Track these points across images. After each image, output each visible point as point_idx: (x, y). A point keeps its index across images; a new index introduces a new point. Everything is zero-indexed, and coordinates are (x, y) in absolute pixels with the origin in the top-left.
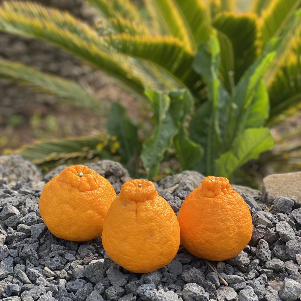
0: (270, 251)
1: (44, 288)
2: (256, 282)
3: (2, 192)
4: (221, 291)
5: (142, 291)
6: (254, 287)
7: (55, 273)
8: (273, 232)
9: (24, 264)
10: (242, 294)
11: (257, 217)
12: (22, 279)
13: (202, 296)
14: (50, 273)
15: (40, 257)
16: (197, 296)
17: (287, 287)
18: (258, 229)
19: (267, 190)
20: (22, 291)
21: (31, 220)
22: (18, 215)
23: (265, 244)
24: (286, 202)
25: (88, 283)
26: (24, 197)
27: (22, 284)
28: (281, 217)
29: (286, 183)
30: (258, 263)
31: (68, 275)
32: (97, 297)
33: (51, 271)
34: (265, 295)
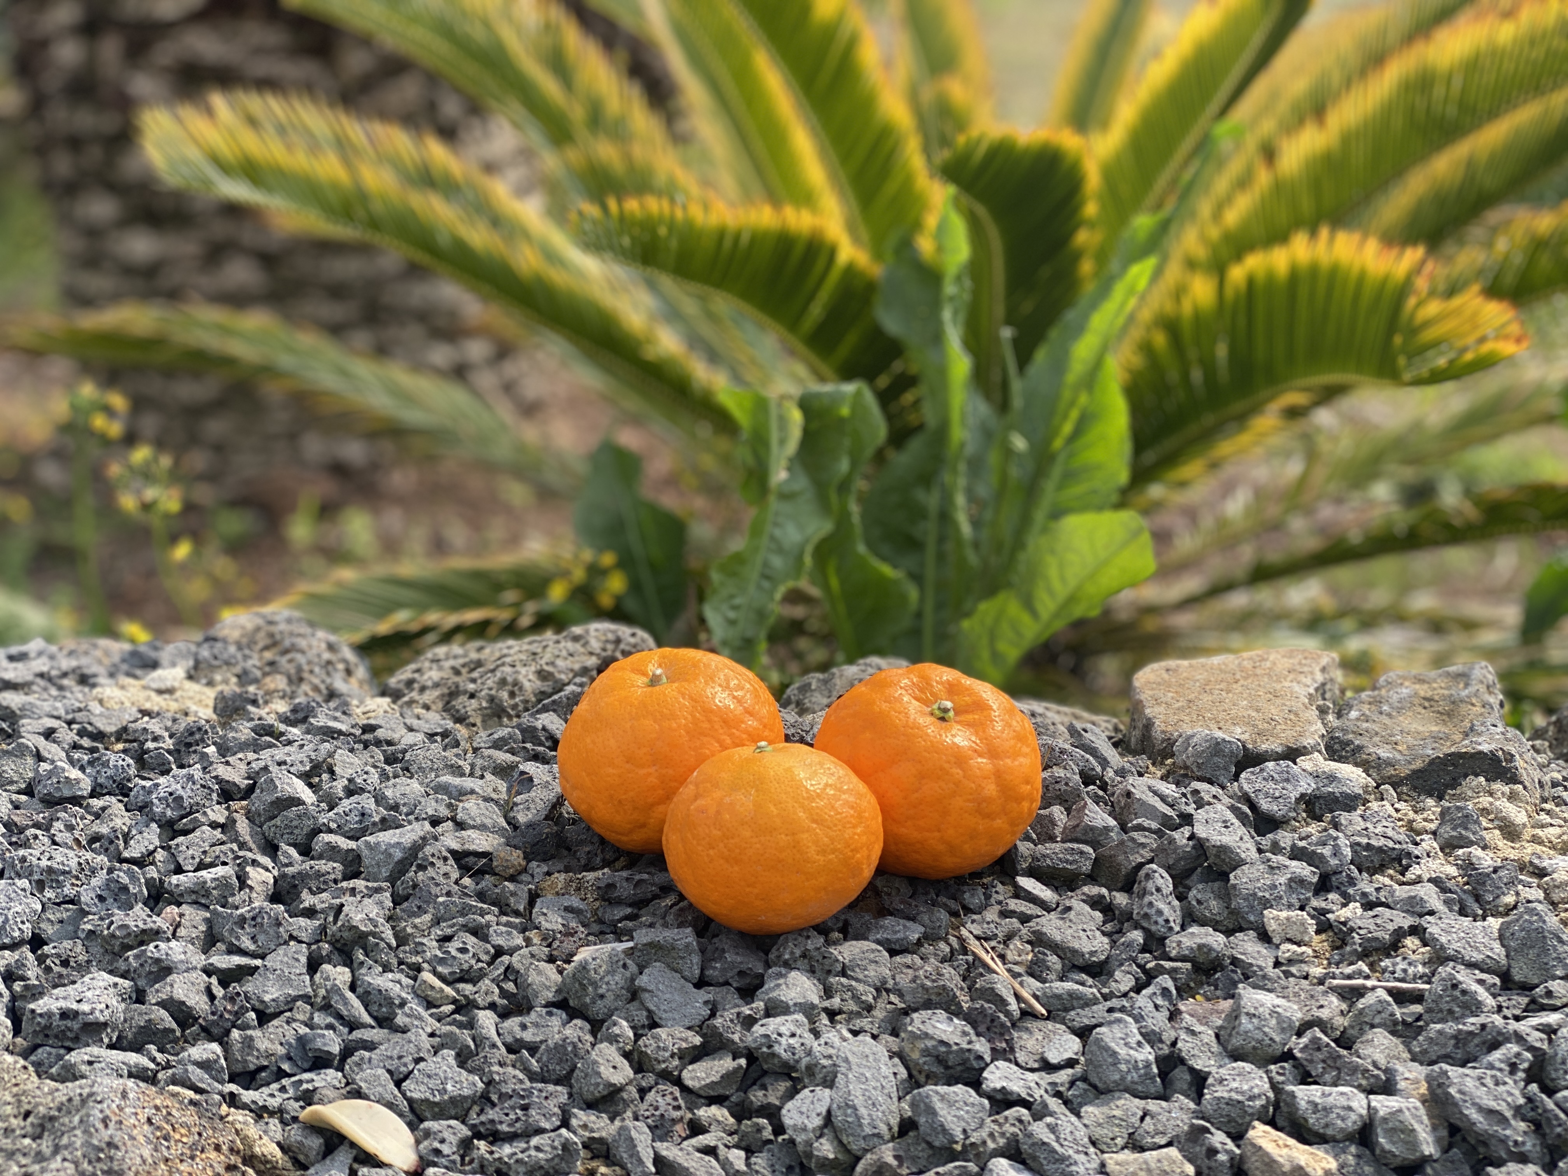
0: (1176, 903)
1: (426, 1043)
2: (1142, 1000)
3: (247, 731)
4: (1025, 1036)
5: (763, 1041)
6: (1138, 1019)
7: (458, 991)
8: (1185, 841)
9: (345, 965)
10: (1098, 1041)
11: (1129, 794)
12: (345, 1013)
13: (969, 1050)
14: (442, 990)
15: (402, 939)
16: (951, 1052)
17: (1247, 1014)
18: (1135, 835)
19: (1148, 711)
20: (347, 1052)
21: (357, 819)
22: (313, 804)
23: (1162, 881)
24: (1217, 747)
25: (575, 1021)
26: (327, 745)
27: (346, 1030)
28: (1202, 794)
29: (1208, 688)
30: (1142, 941)
31: (504, 998)
32: (611, 1064)
33: (444, 986)
34: (1174, 1044)
